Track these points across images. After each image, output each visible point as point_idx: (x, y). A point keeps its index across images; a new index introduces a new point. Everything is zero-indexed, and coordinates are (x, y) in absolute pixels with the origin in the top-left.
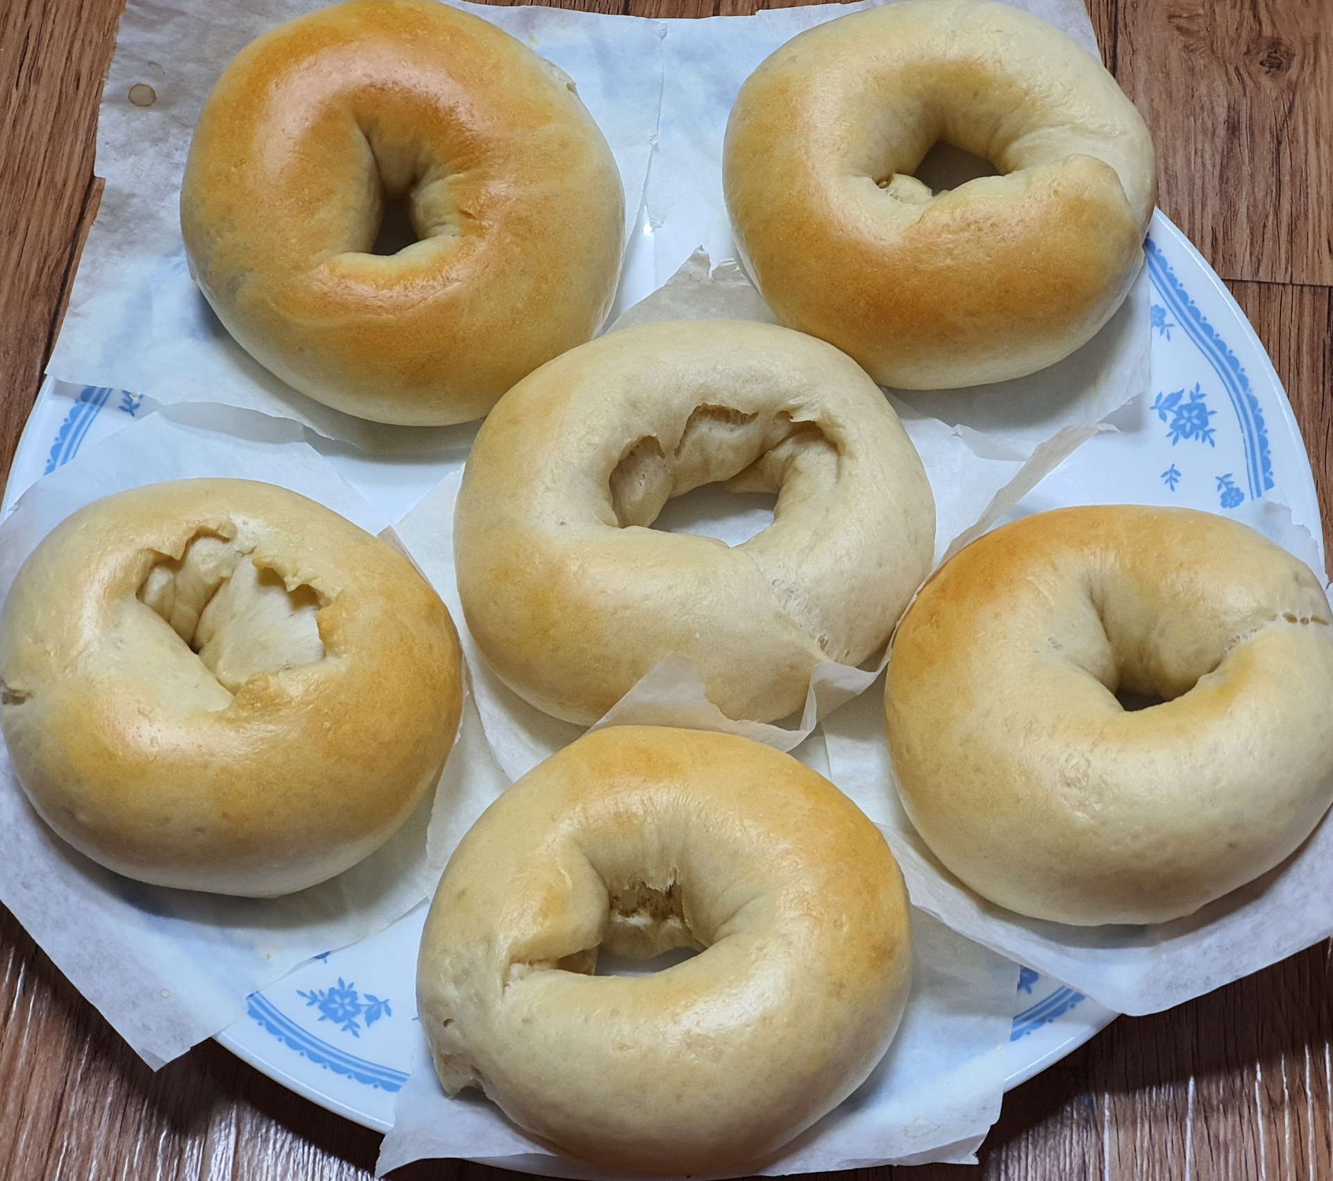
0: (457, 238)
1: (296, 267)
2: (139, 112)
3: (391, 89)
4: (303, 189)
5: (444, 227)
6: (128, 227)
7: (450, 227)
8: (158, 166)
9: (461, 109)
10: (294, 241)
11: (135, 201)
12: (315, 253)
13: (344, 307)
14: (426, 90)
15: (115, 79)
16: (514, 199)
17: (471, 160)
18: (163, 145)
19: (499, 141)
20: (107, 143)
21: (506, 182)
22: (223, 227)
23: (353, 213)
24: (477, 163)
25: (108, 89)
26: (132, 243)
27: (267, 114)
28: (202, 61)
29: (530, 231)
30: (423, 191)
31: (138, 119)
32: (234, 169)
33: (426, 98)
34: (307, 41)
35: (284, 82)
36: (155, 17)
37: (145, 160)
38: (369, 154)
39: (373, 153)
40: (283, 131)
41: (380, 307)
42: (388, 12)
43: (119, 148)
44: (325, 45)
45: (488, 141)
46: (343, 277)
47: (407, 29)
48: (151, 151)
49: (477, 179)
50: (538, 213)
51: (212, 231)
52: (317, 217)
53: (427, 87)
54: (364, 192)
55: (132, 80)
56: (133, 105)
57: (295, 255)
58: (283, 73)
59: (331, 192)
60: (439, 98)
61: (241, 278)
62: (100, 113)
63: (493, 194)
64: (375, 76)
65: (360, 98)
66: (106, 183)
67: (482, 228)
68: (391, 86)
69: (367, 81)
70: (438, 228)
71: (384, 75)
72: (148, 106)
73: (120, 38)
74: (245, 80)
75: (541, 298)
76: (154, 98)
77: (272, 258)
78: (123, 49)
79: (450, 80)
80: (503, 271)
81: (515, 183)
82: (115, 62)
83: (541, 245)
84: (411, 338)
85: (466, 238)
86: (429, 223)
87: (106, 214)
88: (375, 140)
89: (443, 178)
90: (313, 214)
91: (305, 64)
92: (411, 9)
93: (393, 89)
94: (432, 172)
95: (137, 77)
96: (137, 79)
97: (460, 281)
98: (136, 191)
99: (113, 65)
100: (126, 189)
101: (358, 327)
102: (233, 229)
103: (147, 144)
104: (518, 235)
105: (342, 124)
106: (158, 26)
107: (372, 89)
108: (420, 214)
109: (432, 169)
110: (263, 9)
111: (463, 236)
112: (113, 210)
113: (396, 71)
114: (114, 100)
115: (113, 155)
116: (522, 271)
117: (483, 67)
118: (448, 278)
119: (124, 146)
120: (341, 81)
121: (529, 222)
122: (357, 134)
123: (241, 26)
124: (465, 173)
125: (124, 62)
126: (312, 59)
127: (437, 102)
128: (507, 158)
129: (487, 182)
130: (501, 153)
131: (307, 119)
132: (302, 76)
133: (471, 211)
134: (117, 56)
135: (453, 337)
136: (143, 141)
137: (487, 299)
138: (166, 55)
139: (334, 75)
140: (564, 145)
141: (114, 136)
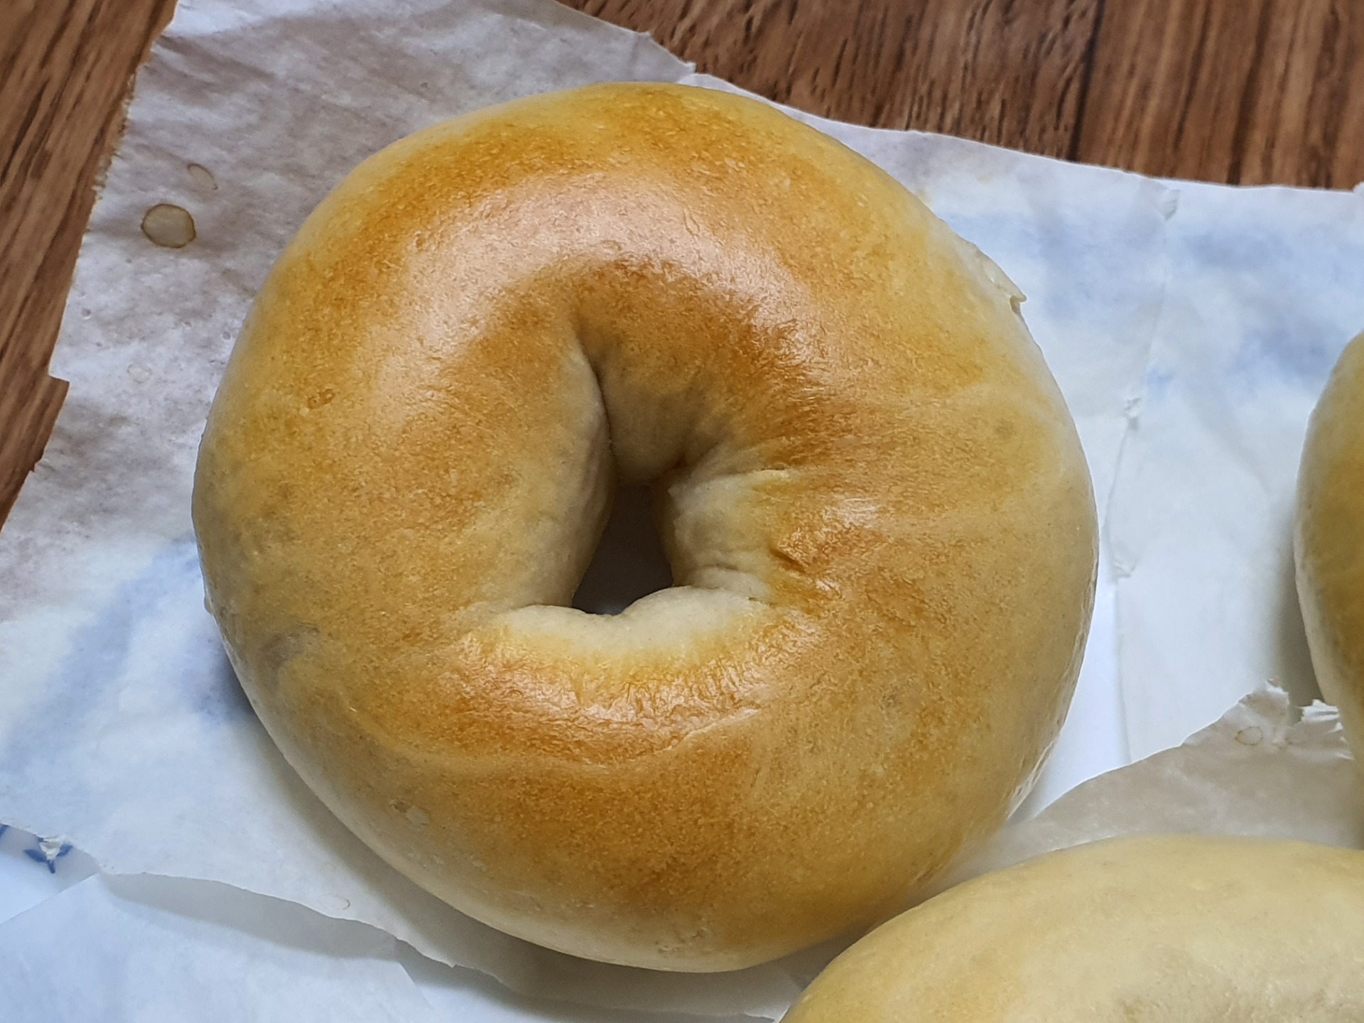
0: (761, 607)
1: (411, 636)
2: (161, 257)
3: (657, 277)
4: (447, 471)
5: (733, 574)
6: (104, 481)
7: (744, 579)
8: (183, 365)
9: (799, 336)
10: (413, 579)
11: (124, 431)
12: (456, 608)
13: (503, 734)
14: (730, 286)
15: (118, 191)
16: (891, 540)
17: (809, 446)
18: (201, 324)
19: (872, 412)
20: (88, 312)
21: (877, 501)
22: (268, 532)
23: (550, 524)
24: (822, 453)
25: (104, 206)
26: (107, 511)
27: (392, 303)
28: (295, 171)
29: (918, 612)
30: (698, 490)
31: (157, 271)
32: (305, 411)
33: (728, 305)
34: (496, 157)
35: (437, 237)
36: (207, 77)
37: (160, 349)
38: (596, 405)
39: (604, 400)
40: (420, 340)
41: (579, 744)
42: (669, 115)
43: (109, 323)
44: (532, 169)
45: (849, 410)
46: (508, 667)
47: (705, 154)
48: (176, 335)
49: (815, 489)
50: (940, 574)
51: (246, 535)
52: (468, 531)
53: (733, 280)
54: (575, 482)
55: (151, 195)
56: (148, 242)
57: (411, 609)
58: (436, 220)
59: (506, 480)
60: (756, 308)
61: (293, 640)
62: (80, 252)
63: (847, 526)
64: (629, 247)
65: (591, 289)
66: (70, 393)
67: (815, 594)
68: (658, 270)
69: (610, 254)
70: (722, 575)
71: (647, 246)
72: (179, 247)
73: (134, 111)
74: (358, 223)
75: (926, 756)
76: (193, 234)
77: (362, 612)
78: (137, 132)
79: (783, 272)
80: (851, 695)
81: (898, 505)
82: (121, 157)
83: (937, 645)
84: (638, 817)
85: (778, 609)
86: (701, 558)
87: (62, 452)
88: (612, 376)
89: (744, 472)
90: (462, 524)
91: (484, 206)
92: (717, 115)
93: (662, 277)
94: (722, 456)
95: (162, 189)
96: (161, 193)
97: (758, 707)
98: (129, 412)
99: (116, 163)
100: (110, 406)
101: (529, 781)
102: (287, 537)
103: (169, 319)
104: (893, 619)
105: (548, 340)
106: (215, 96)
107: (619, 273)
108: (684, 536)
109: (723, 450)
110: (425, 85)
111: (772, 604)
112: (78, 445)
113: (672, 241)
114: (114, 229)
115: (97, 335)
116: (892, 697)
117: (854, 249)
118: (732, 698)
119: (121, 320)
120: (555, 250)
121: (918, 591)
122: (577, 361)
123: (379, 114)
124: (794, 471)
125: (140, 158)
126: (500, 195)
127: (749, 315)
128: (885, 448)
129: (837, 496)
130: (875, 439)
131: (474, 323)
132: (476, 230)
133: (796, 556)
134: (126, 145)
135: (730, 826)
136: (160, 314)
137: (812, 751)
138: (224, 153)
139: (543, 234)
140: (1005, 430)
141: (103, 299)
